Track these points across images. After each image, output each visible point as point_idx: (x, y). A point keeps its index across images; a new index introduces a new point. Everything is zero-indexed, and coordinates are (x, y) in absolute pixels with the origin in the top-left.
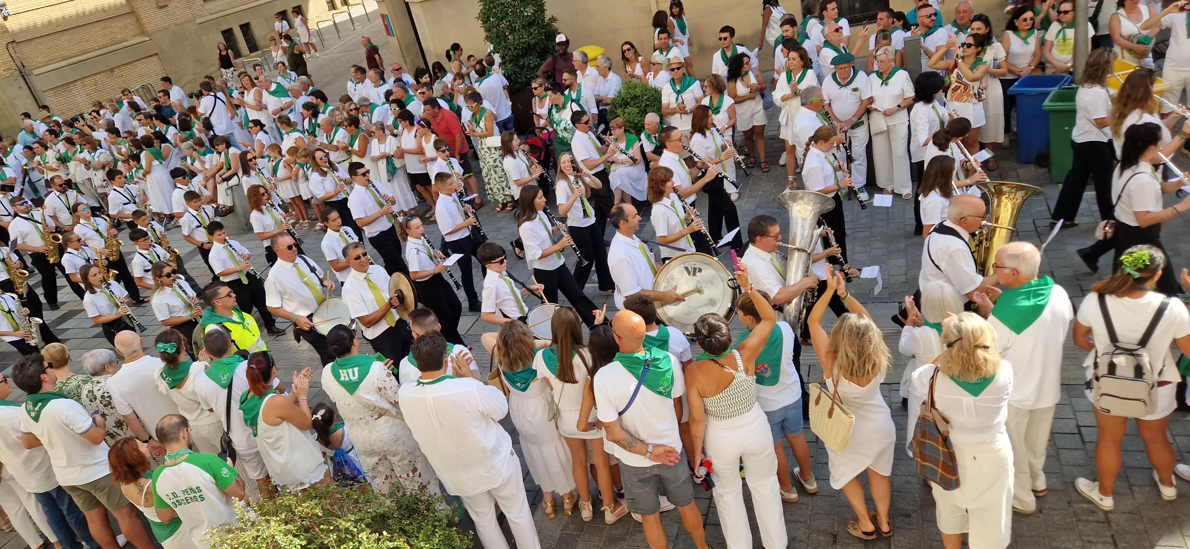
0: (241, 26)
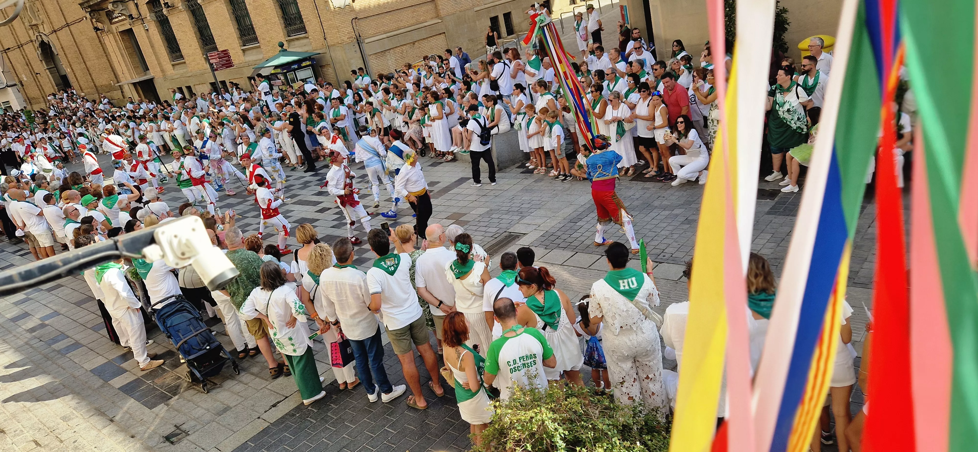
0: (504, 15)
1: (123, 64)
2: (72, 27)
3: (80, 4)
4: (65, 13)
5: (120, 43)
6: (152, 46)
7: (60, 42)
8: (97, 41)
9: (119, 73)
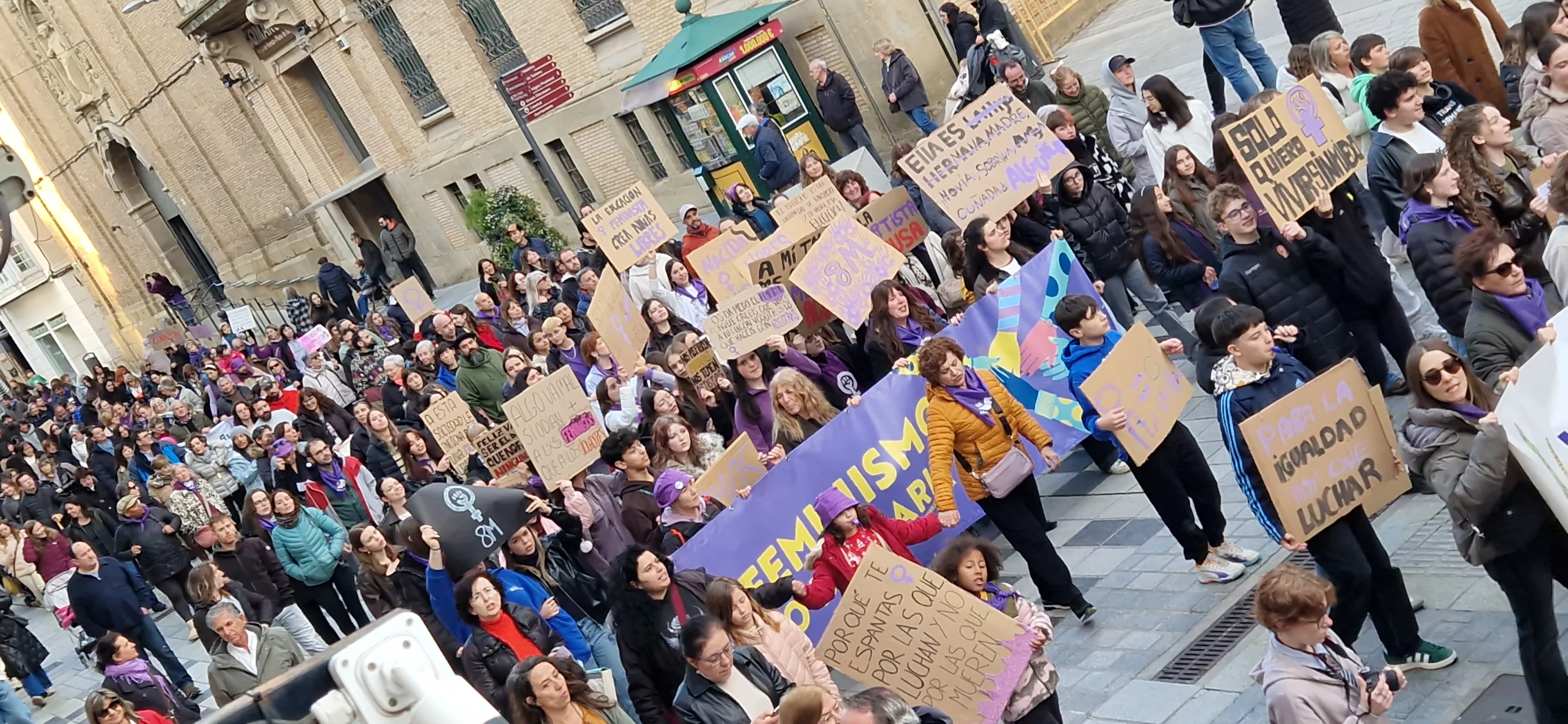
1: (306, 157)
2: (173, 90)
3: (182, 26)
4: (151, 58)
5: (289, 101)
6: (366, 92)
7: (150, 134)
8: (237, 110)
9: (302, 181)
